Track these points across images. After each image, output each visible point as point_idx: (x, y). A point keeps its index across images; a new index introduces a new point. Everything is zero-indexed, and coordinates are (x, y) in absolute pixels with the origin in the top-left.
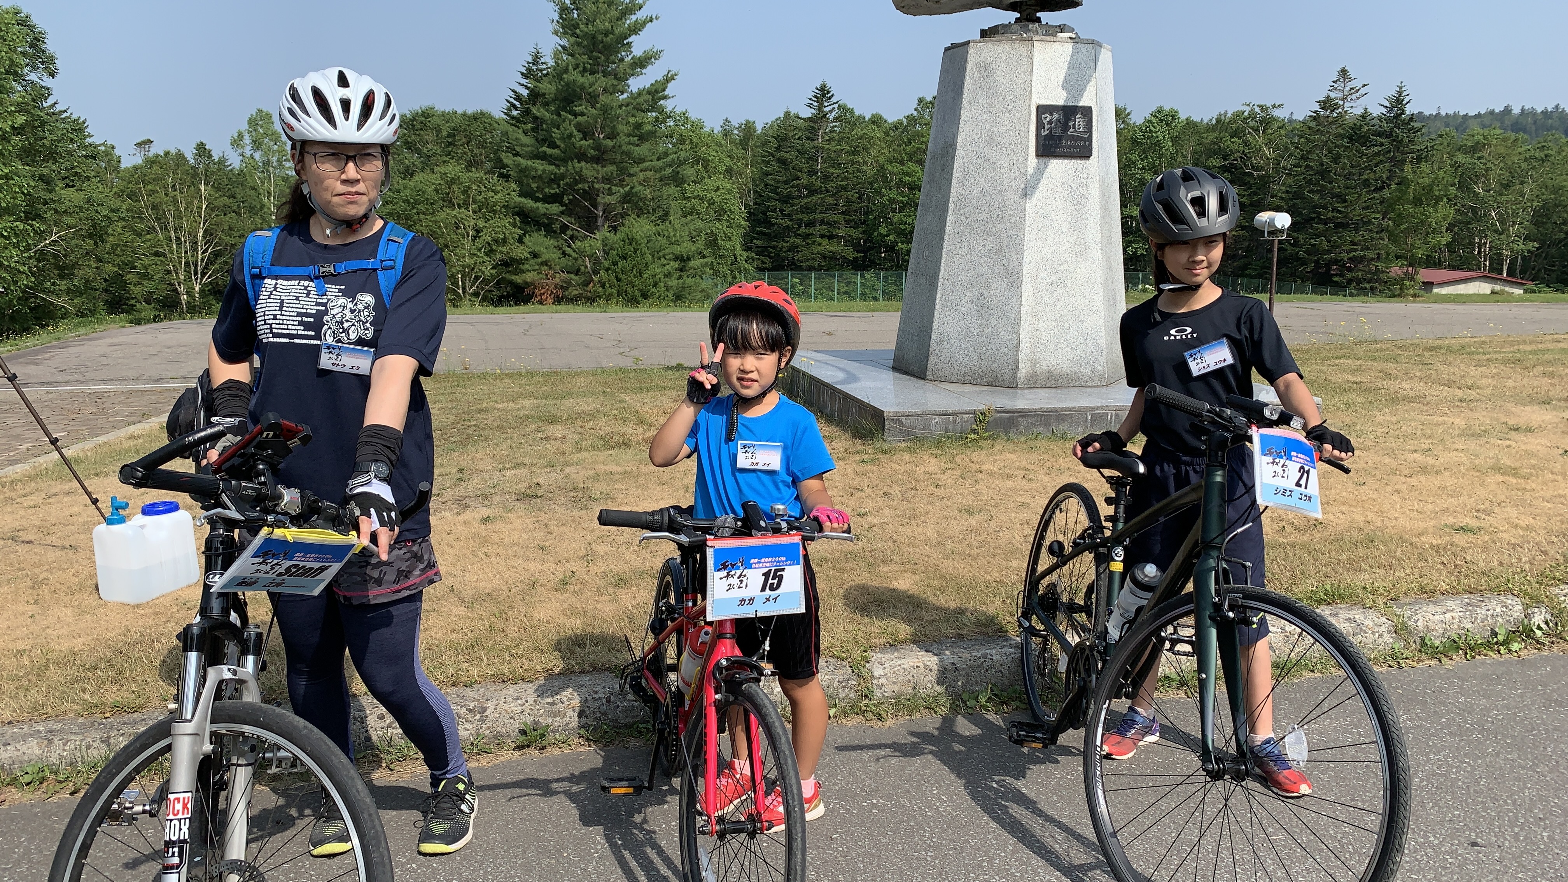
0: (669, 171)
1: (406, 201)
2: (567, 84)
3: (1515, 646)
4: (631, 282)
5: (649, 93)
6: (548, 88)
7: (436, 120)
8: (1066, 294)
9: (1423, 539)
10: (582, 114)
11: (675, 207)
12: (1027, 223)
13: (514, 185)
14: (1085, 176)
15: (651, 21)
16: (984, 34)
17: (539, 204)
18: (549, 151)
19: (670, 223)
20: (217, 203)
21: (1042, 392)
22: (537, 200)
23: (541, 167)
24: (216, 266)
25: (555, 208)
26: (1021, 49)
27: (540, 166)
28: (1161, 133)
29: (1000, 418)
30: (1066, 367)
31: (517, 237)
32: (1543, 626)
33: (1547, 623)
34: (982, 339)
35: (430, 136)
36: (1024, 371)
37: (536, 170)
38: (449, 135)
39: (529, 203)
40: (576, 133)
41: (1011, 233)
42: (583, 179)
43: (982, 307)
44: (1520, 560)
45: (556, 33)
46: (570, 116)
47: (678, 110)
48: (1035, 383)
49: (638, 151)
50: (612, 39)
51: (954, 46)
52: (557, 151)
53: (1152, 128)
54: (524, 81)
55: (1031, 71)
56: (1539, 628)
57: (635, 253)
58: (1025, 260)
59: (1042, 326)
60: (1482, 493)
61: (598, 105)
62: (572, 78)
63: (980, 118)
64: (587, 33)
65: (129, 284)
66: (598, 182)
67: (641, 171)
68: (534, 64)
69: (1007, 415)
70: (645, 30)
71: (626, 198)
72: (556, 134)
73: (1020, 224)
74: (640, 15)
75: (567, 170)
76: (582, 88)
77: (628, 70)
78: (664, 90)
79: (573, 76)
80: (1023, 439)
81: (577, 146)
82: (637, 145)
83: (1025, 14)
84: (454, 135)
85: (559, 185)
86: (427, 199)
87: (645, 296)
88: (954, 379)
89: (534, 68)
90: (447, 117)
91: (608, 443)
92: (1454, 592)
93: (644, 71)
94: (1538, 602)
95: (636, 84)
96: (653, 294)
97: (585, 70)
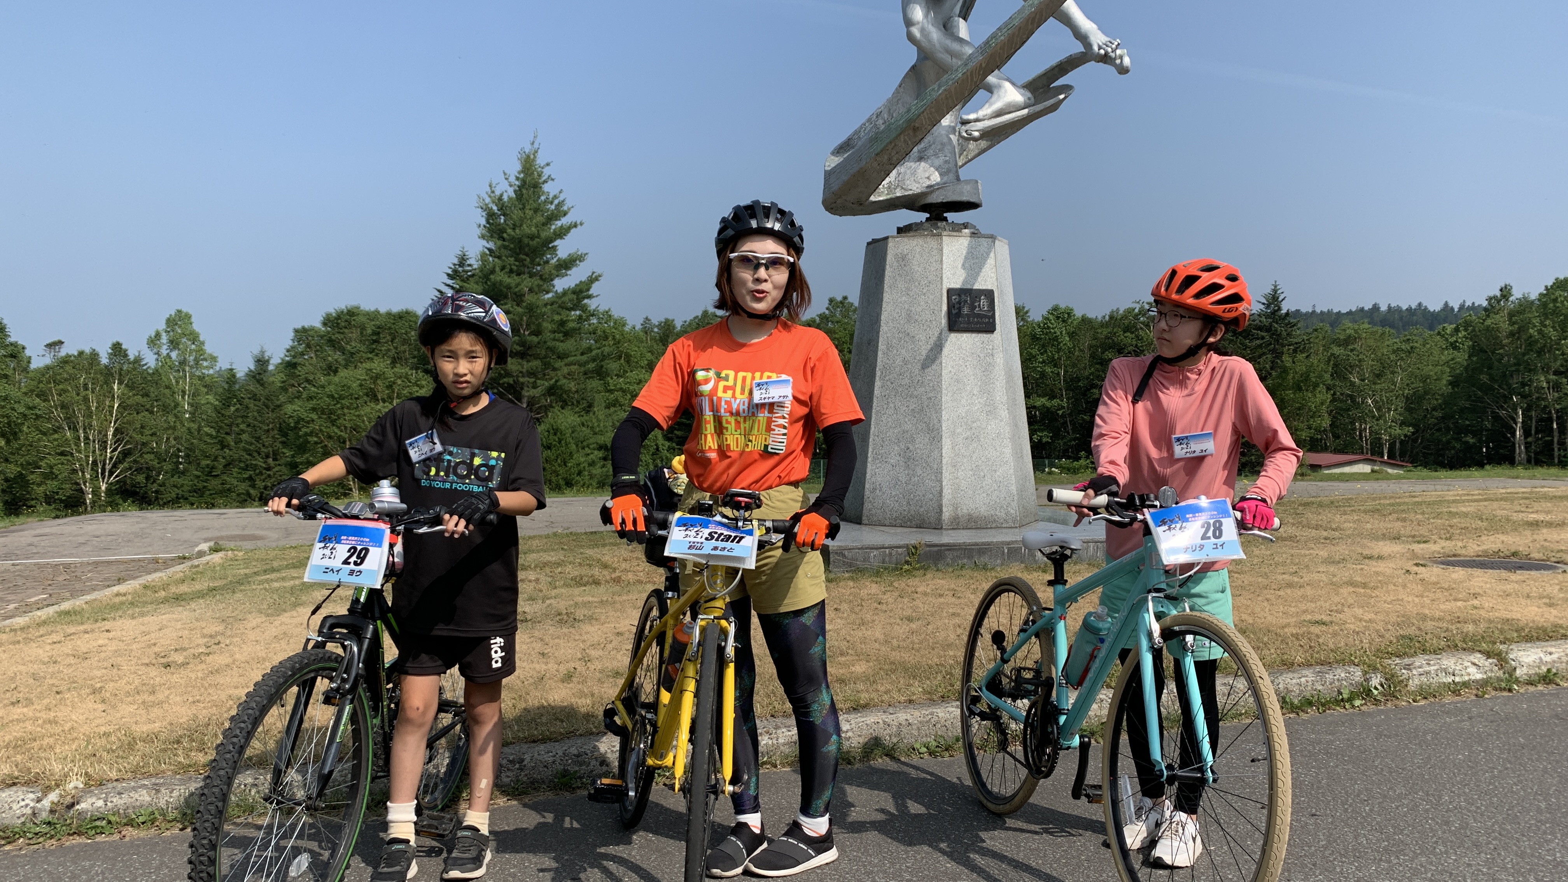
0: (591, 366)
1: (332, 397)
2: (494, 284)
3: (1357, 703)
4: (555, 471)
5: (574, 292)
7: (360, 318)
8: (979, 447)
9: (1286, 630)
11: (600, 399)
12: (944, 386)
14: (991, 347)
15: (575, 226)
16: (900, 230)
19: (594, 413)
20: (130, 402)
21: (964, 532)
24: (126, 465)
26: (932, 242)
28: (1059, 329)
29: (930, 551)
30: (983, 511)
32: (1379, 687)
33: (1382, 685)
34: (910, 486)
35: (355, 334)
36: (947, 514)
38: (375, 333)
41: (931, 395)
42: (508, 374)
43: (908, 459)
44: (1362, 642)
47: (602, 309)
48: (957, 524)
49: (562, 347)
50: (538, 243)
51: (875, 241)
53: (1049, 325)
54: (450, 282)
55: (942, 261)
56: (1376, 688)
57: (560, 442)
58: (944, 418)
59: (960, 474)
60: (1336, 599)
61: (524, 304)
62: (498, 279)
63: (899, 300)
64: (513, 237)
65: (33, 483)
66: (523, 376)
67: (566, 365)
68: (460, 266)
69: (936, 549)
70: (569, 235)
71: (551, 391)
73: (937, 388)
74: (564, 221)
76: (509, 287)
77: (553, 272)
78: (588, 290)
79: (500, 276)
80: (950, 570)
82: (562, 341)
83: (934, 214)
84: (379, 333)
86: (352, 395)
87: (569, 484)
88: (887, 522)
89: (460, 269)
90: (373, 316)
91: (579, 582)
92: (1309, 665)
93: (569, 272)
94: (1375, 669)
95: (561, 284)
96: (577, 482)
97: (511, 271)
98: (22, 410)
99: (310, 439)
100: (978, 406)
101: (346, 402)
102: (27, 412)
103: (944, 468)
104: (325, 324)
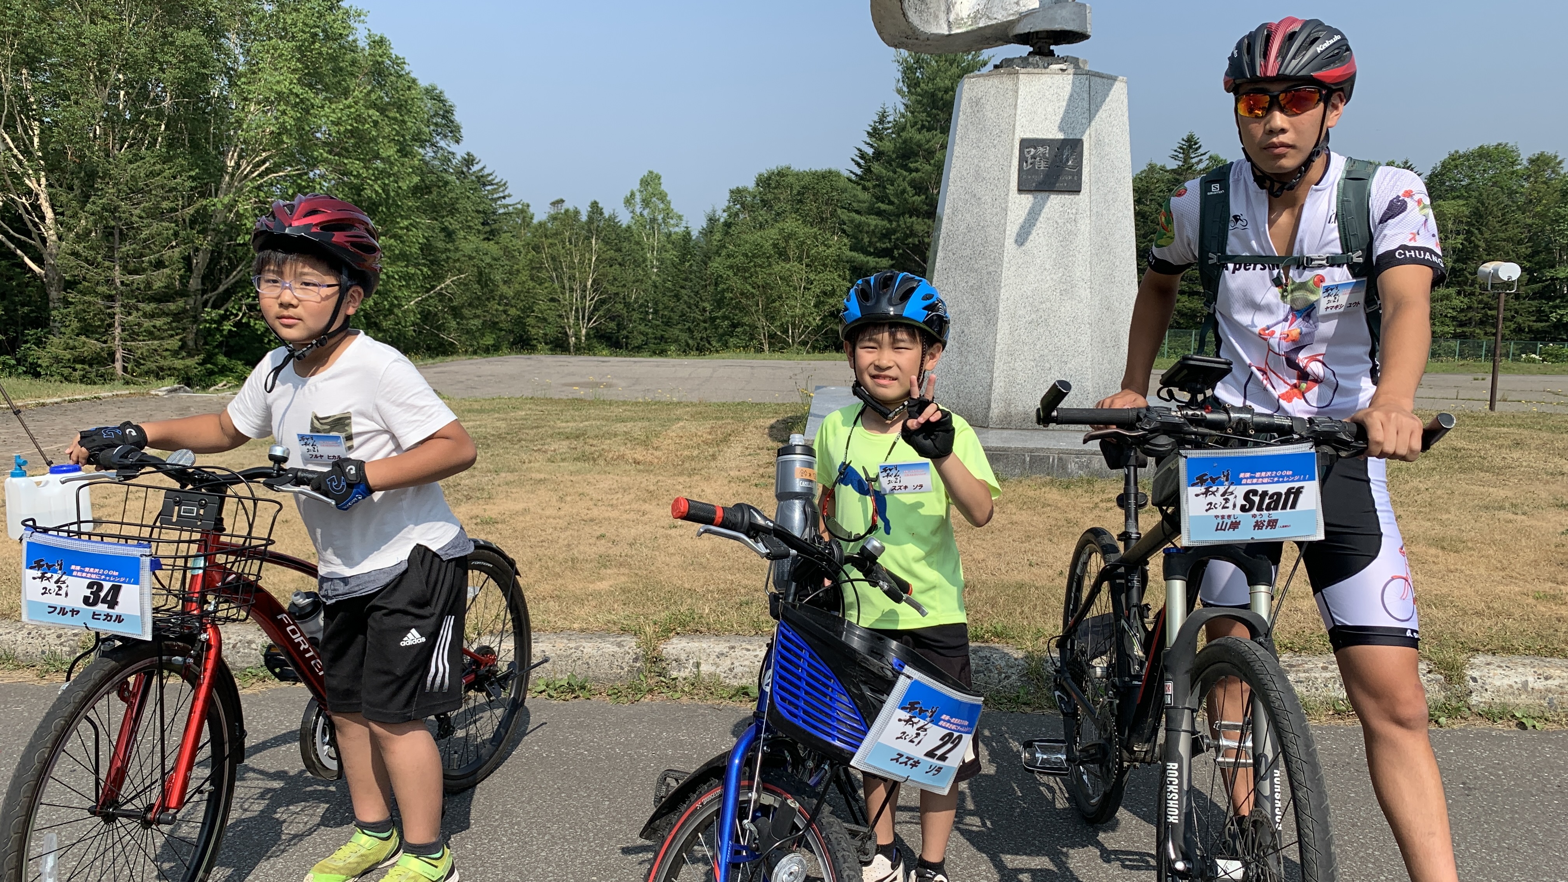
2: (905, 142)
6: (887, 146)
7: (790, 179)
10: (917, 170)
12: (1006, 259)
13: (846, 240)
14: (1074, 211)
17: (870, 259)
18: (883, 206)
20: (604, 256)
22: (869, 254)
23: (874, 223)
24: (601, 313)
25: (885, 262)
26: (1007, 83)
27: (873, 221)
31: (845, 289)
35: (783, 195)
36: (996, 411)
37: (869, 226)
38: (799, 193)
39: (860, 257)
40: (909, 189)
42: (913, 234)
45: (899, 91)
46: (905, 173)
48: (1006, 423)
52: (891, 207)
54: (868, 140)
55: (1016, 105)
58: (1002, 296)
59: (1018, 365)
61: (932, 162)
62: (909, 135)
63: (971, 154)
64: (928, 91)
65: (528, 326)
68: (879, 123)
72: (890, 190)
73: (998, 260)
75: (899, 226)
76: (919, 146)
79: (912, 134)
81: (910, 200)
83: (1038, 48)
84: (803, 193)
85: (890, 239)
86: (764, 253)
89: (880, 127)
90: (800, 176)
97: (923, 126)
98: (488, 260)
99: (726, 295)
100: (1050, 283)
101: (758, 261)
102: (493, 262)
103: (997, 356)
104: (758, 185)
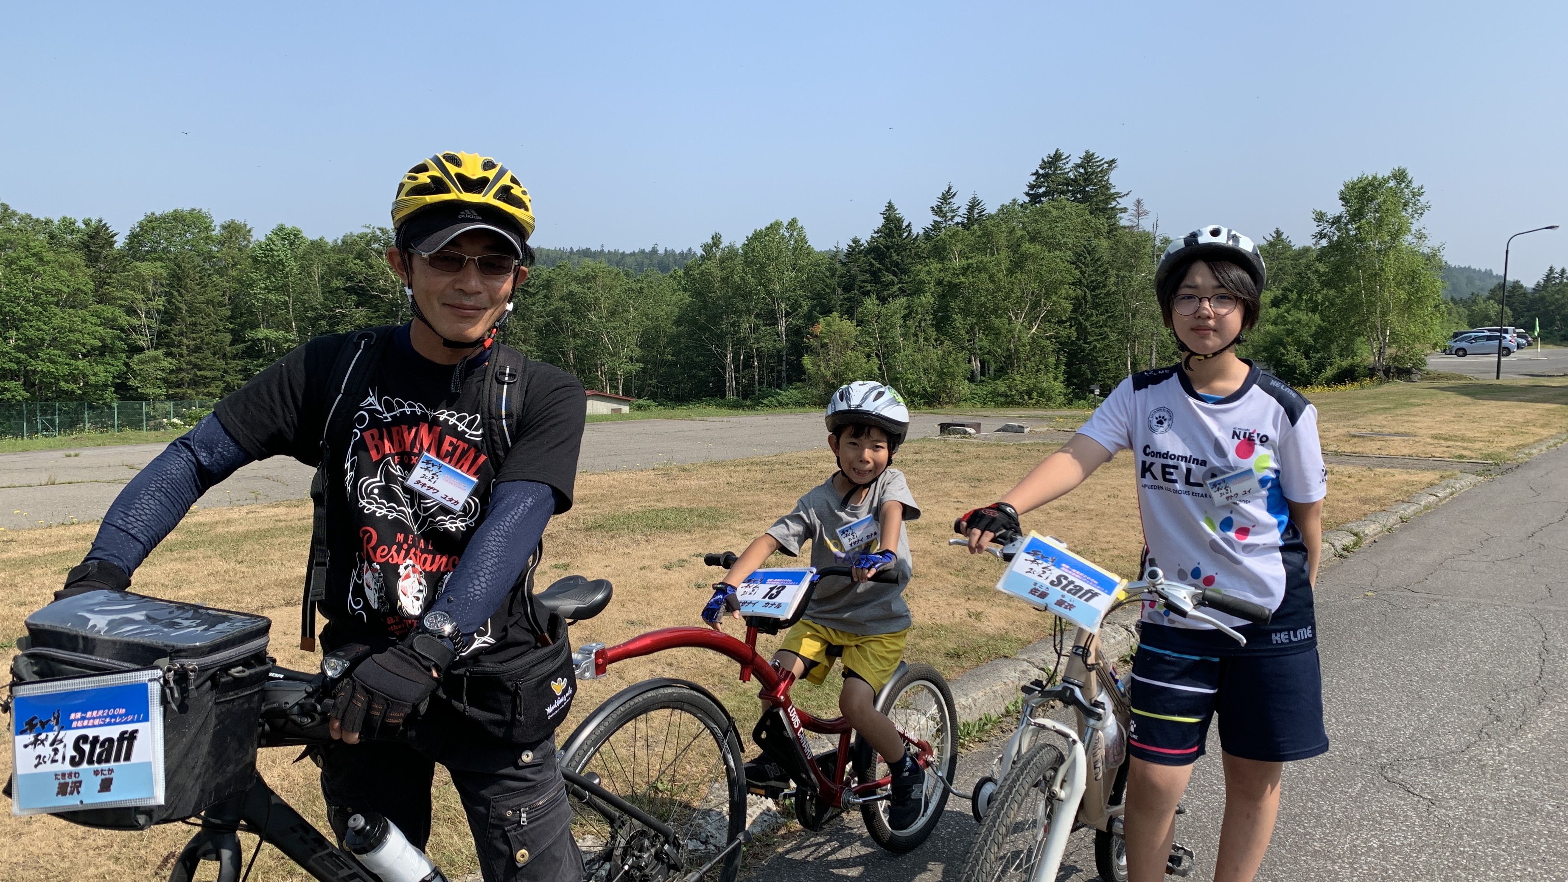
28: (282, 252)
53: (273, 246)
